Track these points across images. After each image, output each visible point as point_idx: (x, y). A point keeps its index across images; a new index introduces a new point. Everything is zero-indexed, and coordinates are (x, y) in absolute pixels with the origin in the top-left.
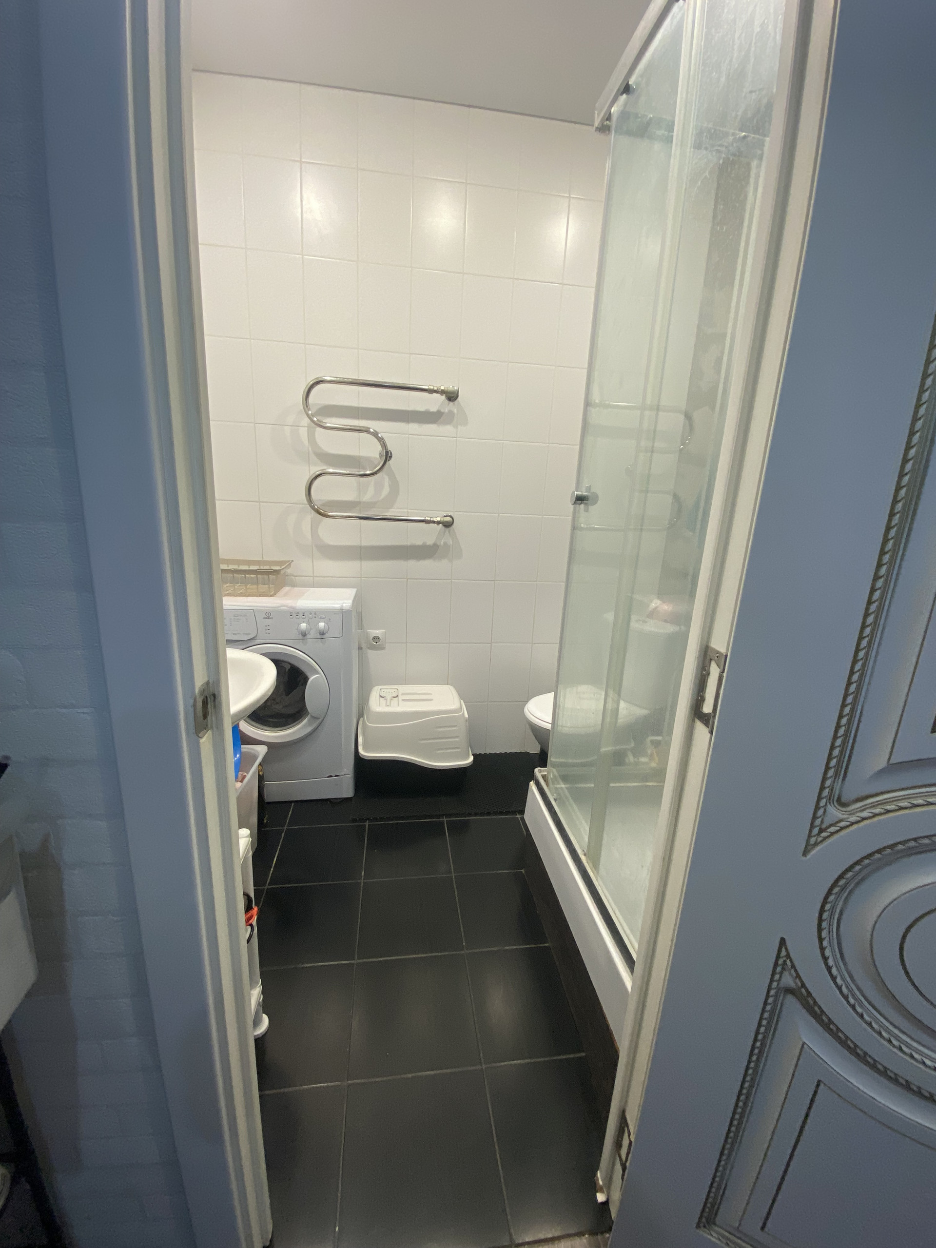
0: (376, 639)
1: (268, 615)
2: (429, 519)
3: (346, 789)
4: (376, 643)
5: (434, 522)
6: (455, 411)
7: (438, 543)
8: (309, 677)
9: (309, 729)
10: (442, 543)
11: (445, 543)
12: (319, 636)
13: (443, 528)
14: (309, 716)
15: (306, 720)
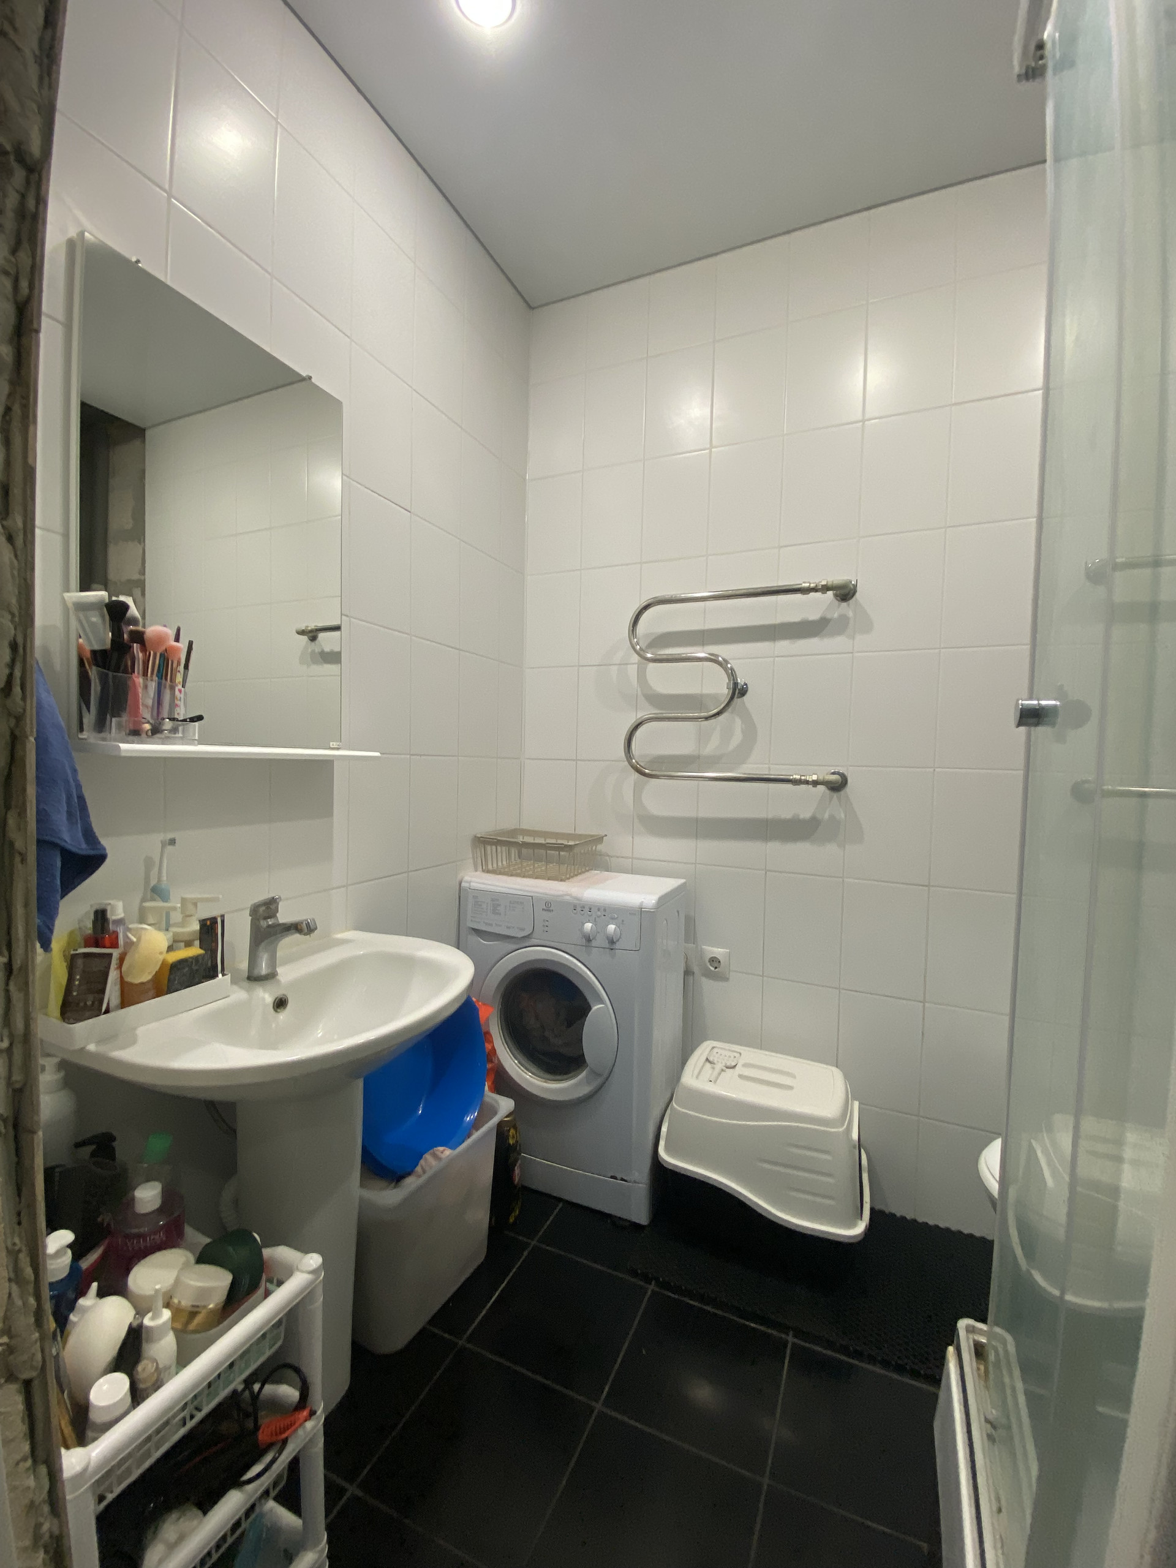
0: (714, 961)
1: (549, 905)
2: (798, 777)
3: (639, 1211)
4: (716, 968)
5: (807, 782)
6: (850, 614)
7: (819, 816)
8: (592, 1005)
9: (586, 1090)
10: (826, 816)
11: (832, 817)
12: (607, 945)
13: (828, 792)
14: (588, 1068)
15: (584, 1074)
